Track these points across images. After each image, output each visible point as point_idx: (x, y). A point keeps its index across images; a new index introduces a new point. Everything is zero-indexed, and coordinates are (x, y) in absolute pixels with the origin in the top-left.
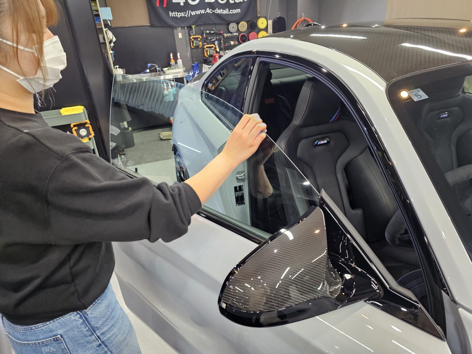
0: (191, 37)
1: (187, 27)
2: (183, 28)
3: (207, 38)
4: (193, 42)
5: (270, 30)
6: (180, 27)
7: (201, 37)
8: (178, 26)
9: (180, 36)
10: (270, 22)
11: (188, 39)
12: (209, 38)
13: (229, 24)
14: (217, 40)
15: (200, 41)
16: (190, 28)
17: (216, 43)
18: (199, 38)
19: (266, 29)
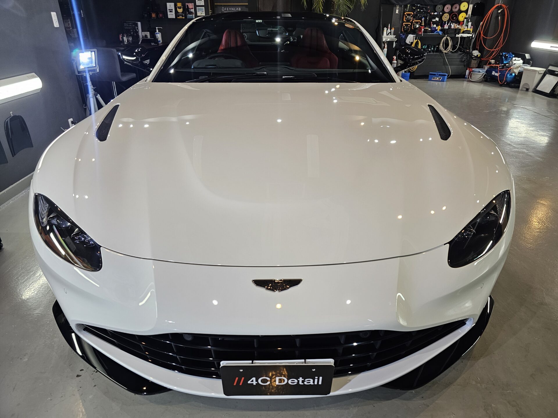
0: (405, 13)
1: (404, 5)
2: (400, 6)
3: (417, 15)
4: (406, 17)
5: (470, 12)
6: (398, 5)
7: (413, 14)
8: (399, 4)
9: (397, 12)
10: (471, 6)
11: (402, 14)
12: (419, 15)
13: (436, 6)
14: (424, 17)
15: (411, 17)
16: (406, 6)
17: (423, 19)
18: (411, 14)
19: (466, 12)
